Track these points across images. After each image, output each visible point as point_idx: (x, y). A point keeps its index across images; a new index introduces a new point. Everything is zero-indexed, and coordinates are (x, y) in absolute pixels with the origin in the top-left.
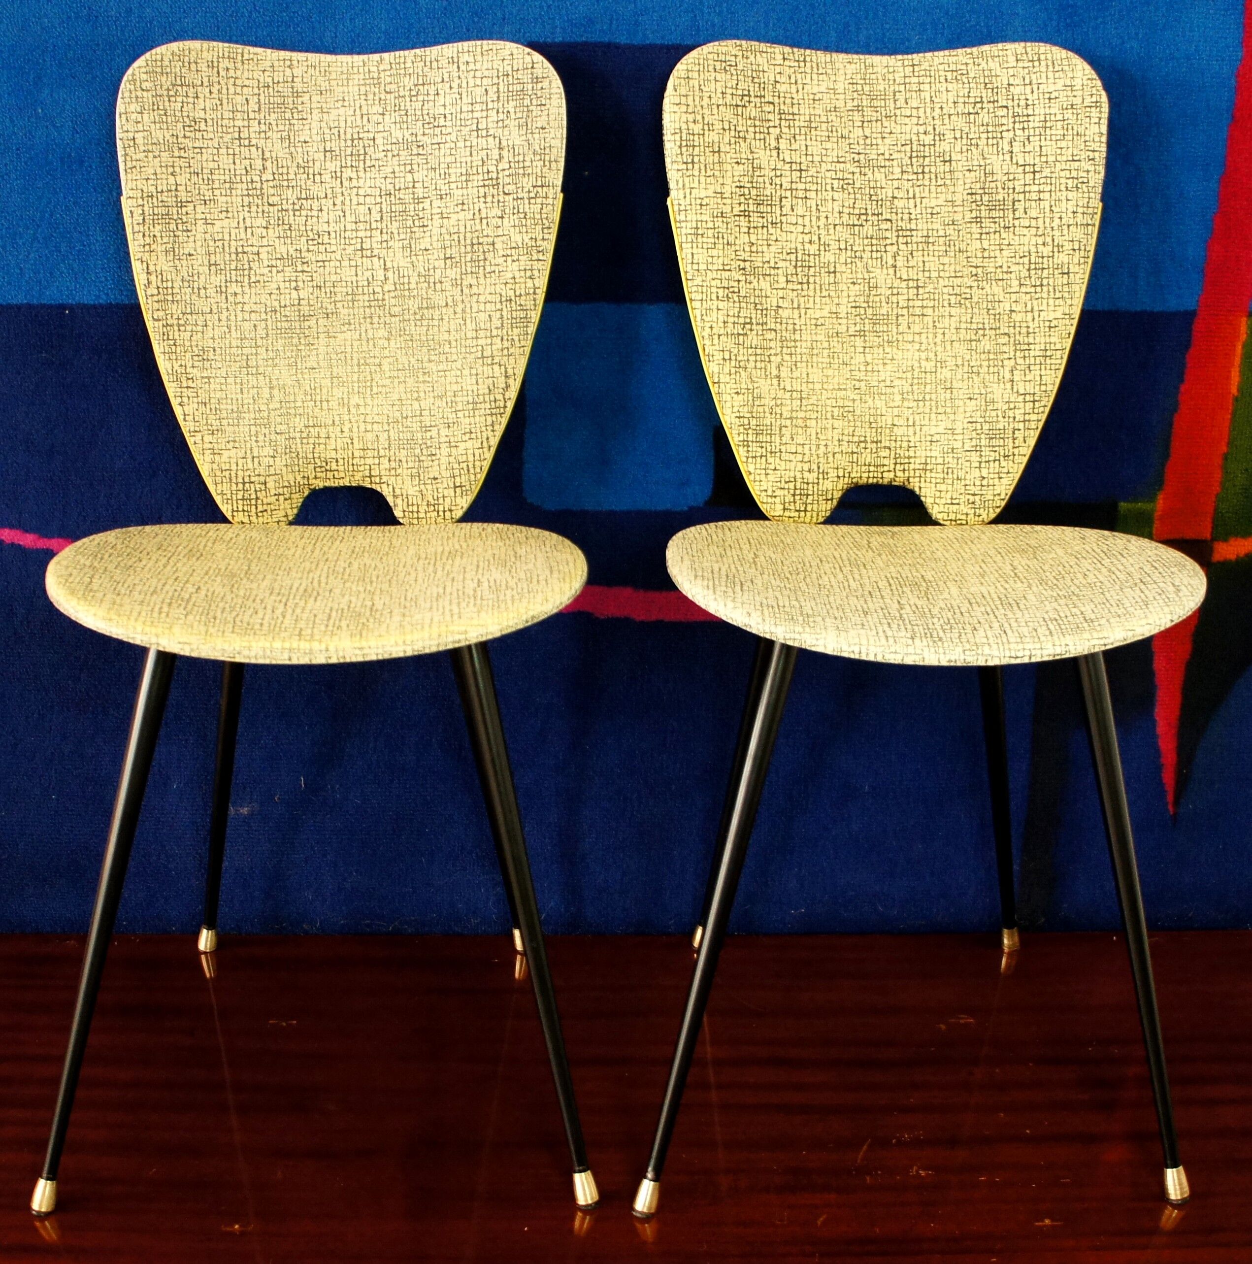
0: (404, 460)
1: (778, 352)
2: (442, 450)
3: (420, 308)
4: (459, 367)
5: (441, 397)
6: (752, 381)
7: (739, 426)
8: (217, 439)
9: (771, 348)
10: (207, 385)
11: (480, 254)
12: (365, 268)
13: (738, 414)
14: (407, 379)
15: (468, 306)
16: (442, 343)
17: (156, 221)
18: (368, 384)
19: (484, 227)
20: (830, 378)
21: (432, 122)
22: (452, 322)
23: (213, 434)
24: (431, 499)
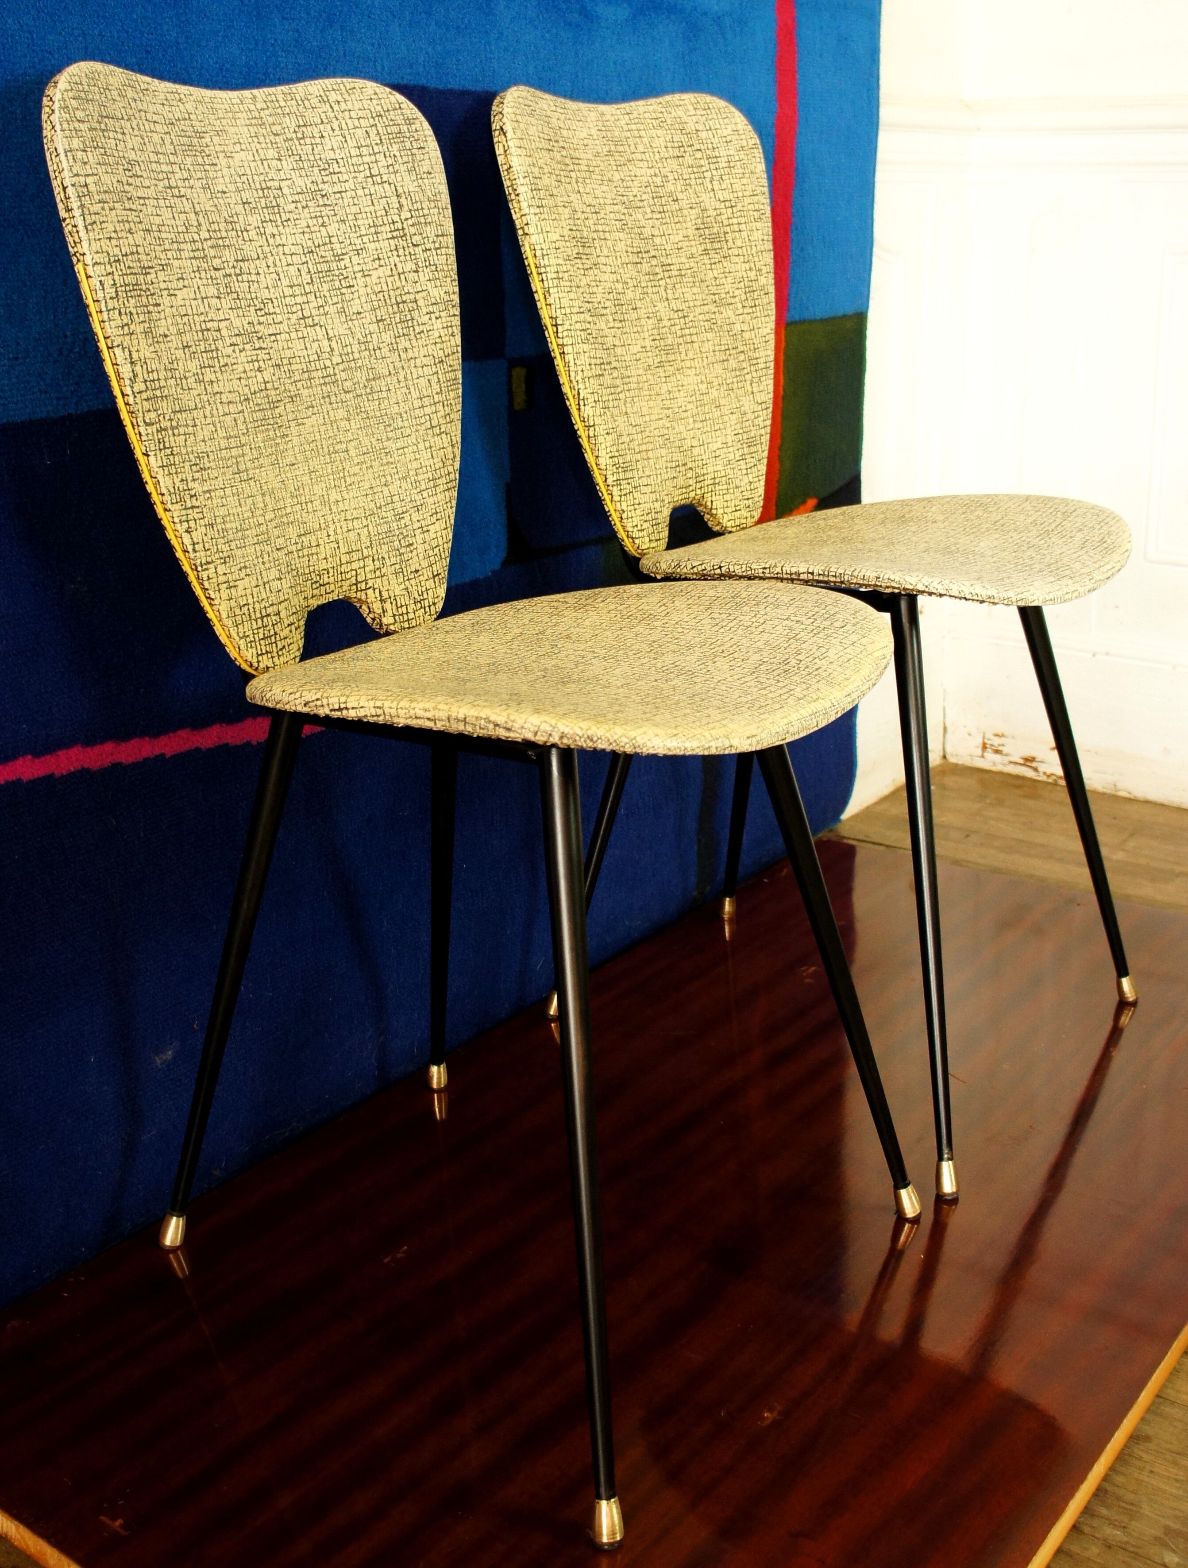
0: (386, 556)
2: (417, 536)
3: (368, 380)
4: (414, 441)
5: (404, 478)
8: (230, 567)
10: (210, 502)
11: (407, 313)
12: (311, 339)
14: (373, 463)
15: (409, 372)
16: (395, 417)
17: (129, 294)
18: (341, 475)
19: (404, 283)
21: (326, 168)
22: (399, 393)
23: (225, 562)
24: (417, 596)
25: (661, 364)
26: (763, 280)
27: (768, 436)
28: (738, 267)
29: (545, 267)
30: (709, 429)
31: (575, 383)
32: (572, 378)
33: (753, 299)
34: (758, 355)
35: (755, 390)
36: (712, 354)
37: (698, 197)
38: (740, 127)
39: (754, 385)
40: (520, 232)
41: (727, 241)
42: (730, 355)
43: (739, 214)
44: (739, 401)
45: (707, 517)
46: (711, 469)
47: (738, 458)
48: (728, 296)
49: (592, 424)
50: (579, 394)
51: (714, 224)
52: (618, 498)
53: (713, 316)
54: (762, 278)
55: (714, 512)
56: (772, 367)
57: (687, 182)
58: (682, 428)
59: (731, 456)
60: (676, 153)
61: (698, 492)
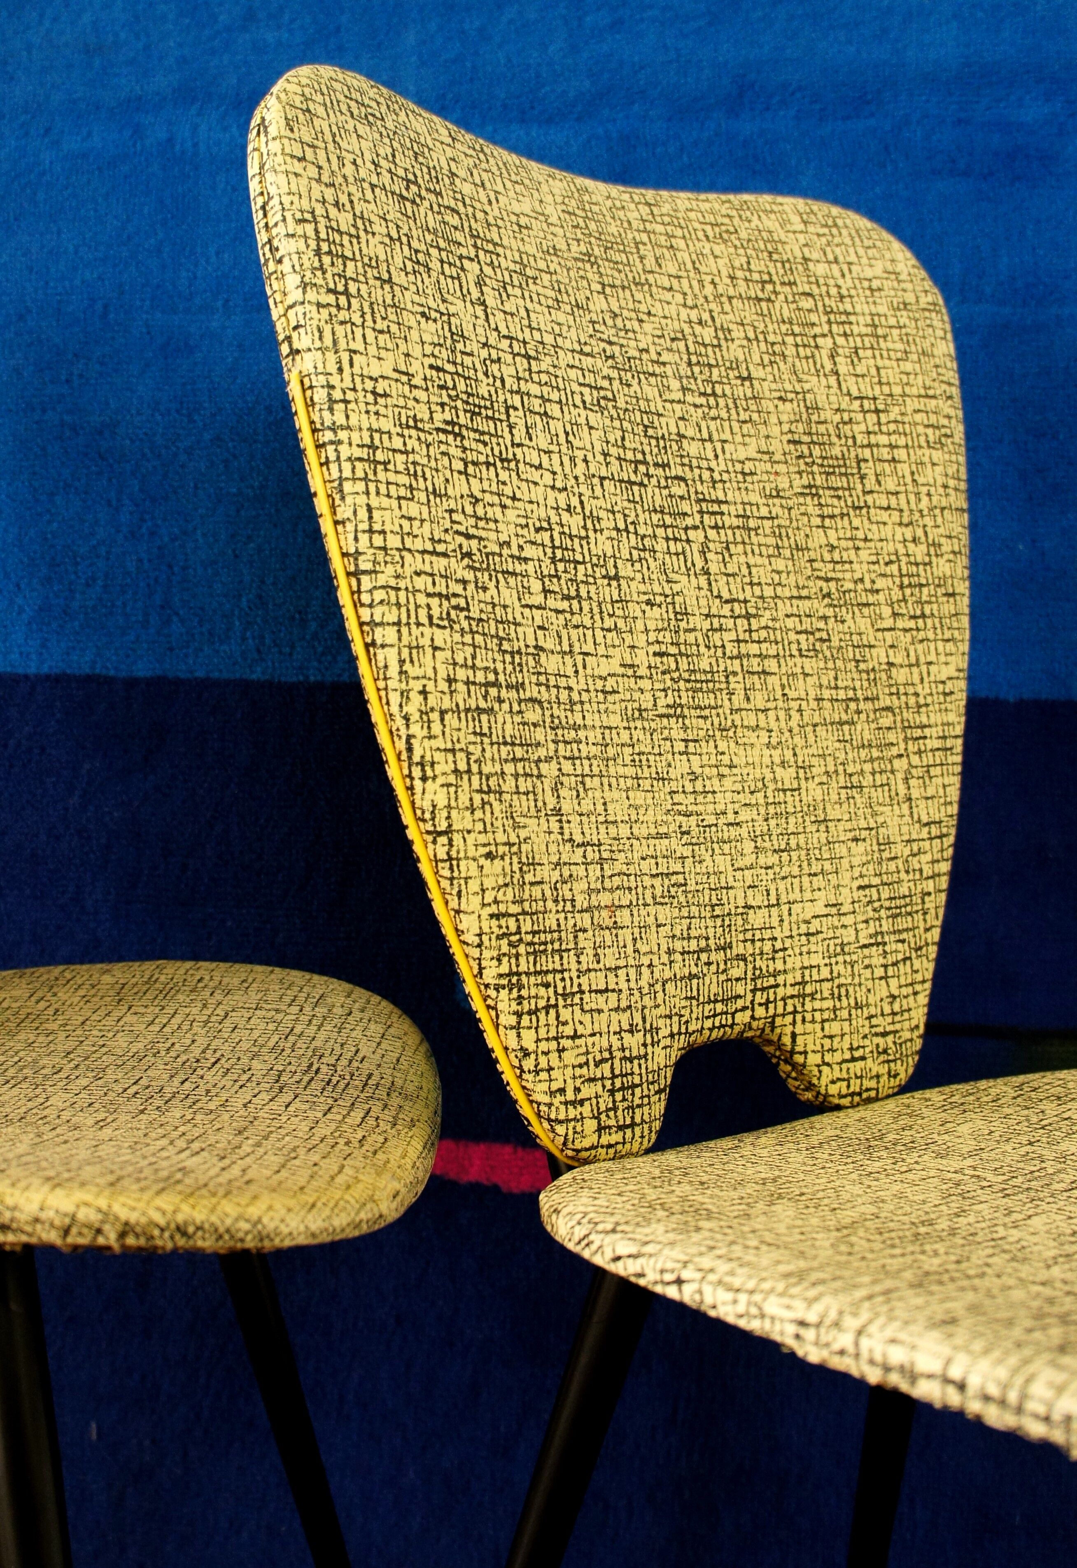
1: (551, 754)
6: (516, 826)
7: (499, 938)
9: (538, 744)
13: (494, 909)
20: (642, 811)
25: (676, 712)
26: (942, 567)
27: (943, 897)
28: (887, 532)
29: (333, 429)
30: (796, 871)
31: (400, 722)
32: (395, 709)
33: (919, 602)
34: (925, 720)
35: (915, 793)
36: (814, 704)
37: (800, 381)
38: (900, 267)
39: (913, 782)
40: (285, 349)
41: (862, 478)
42: (859, 712)
43: (892, 427)
44: (874, 814)
45: (785, 1068)
46: (794, 962)
47: (863, 941)
48: (860, 586)
49: (443, 826)
50: (410, 749)
51: (834, 439)
52: (513, 1021)
53: (821, 625)
54: (941, 561)
55: (799, 1059)
56: (959, 749)
57: (777, 348)
58: (722, 863)
59: (848, 935)
60: (755, 290)
61: (760, 1012)
